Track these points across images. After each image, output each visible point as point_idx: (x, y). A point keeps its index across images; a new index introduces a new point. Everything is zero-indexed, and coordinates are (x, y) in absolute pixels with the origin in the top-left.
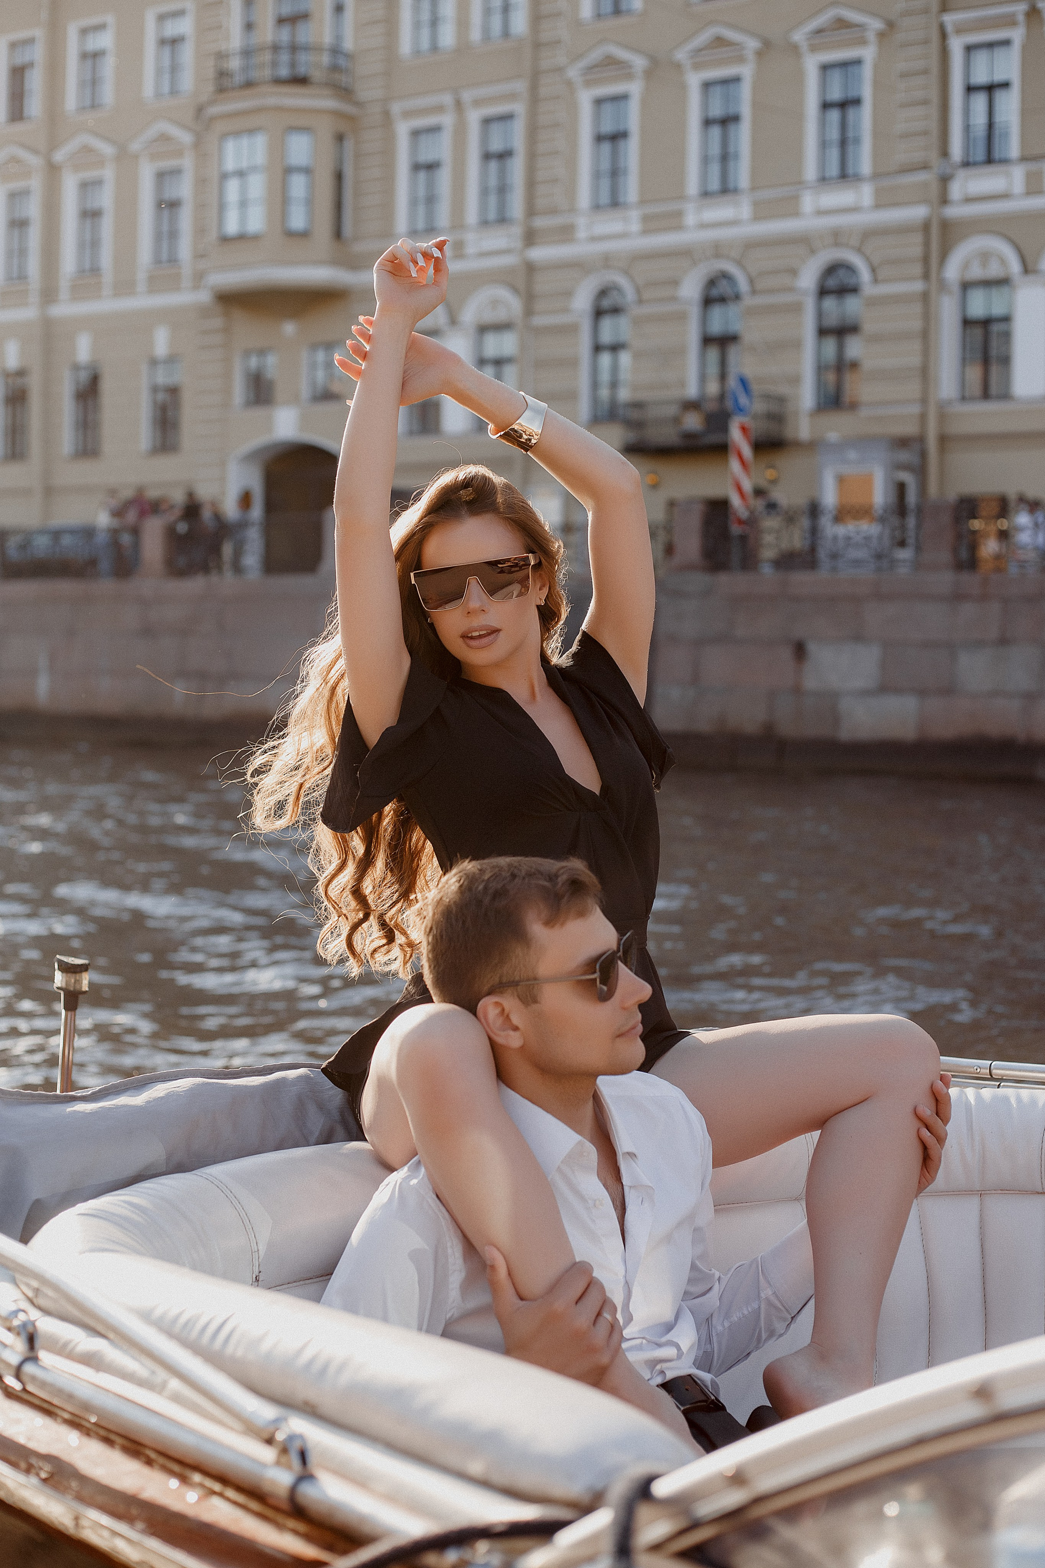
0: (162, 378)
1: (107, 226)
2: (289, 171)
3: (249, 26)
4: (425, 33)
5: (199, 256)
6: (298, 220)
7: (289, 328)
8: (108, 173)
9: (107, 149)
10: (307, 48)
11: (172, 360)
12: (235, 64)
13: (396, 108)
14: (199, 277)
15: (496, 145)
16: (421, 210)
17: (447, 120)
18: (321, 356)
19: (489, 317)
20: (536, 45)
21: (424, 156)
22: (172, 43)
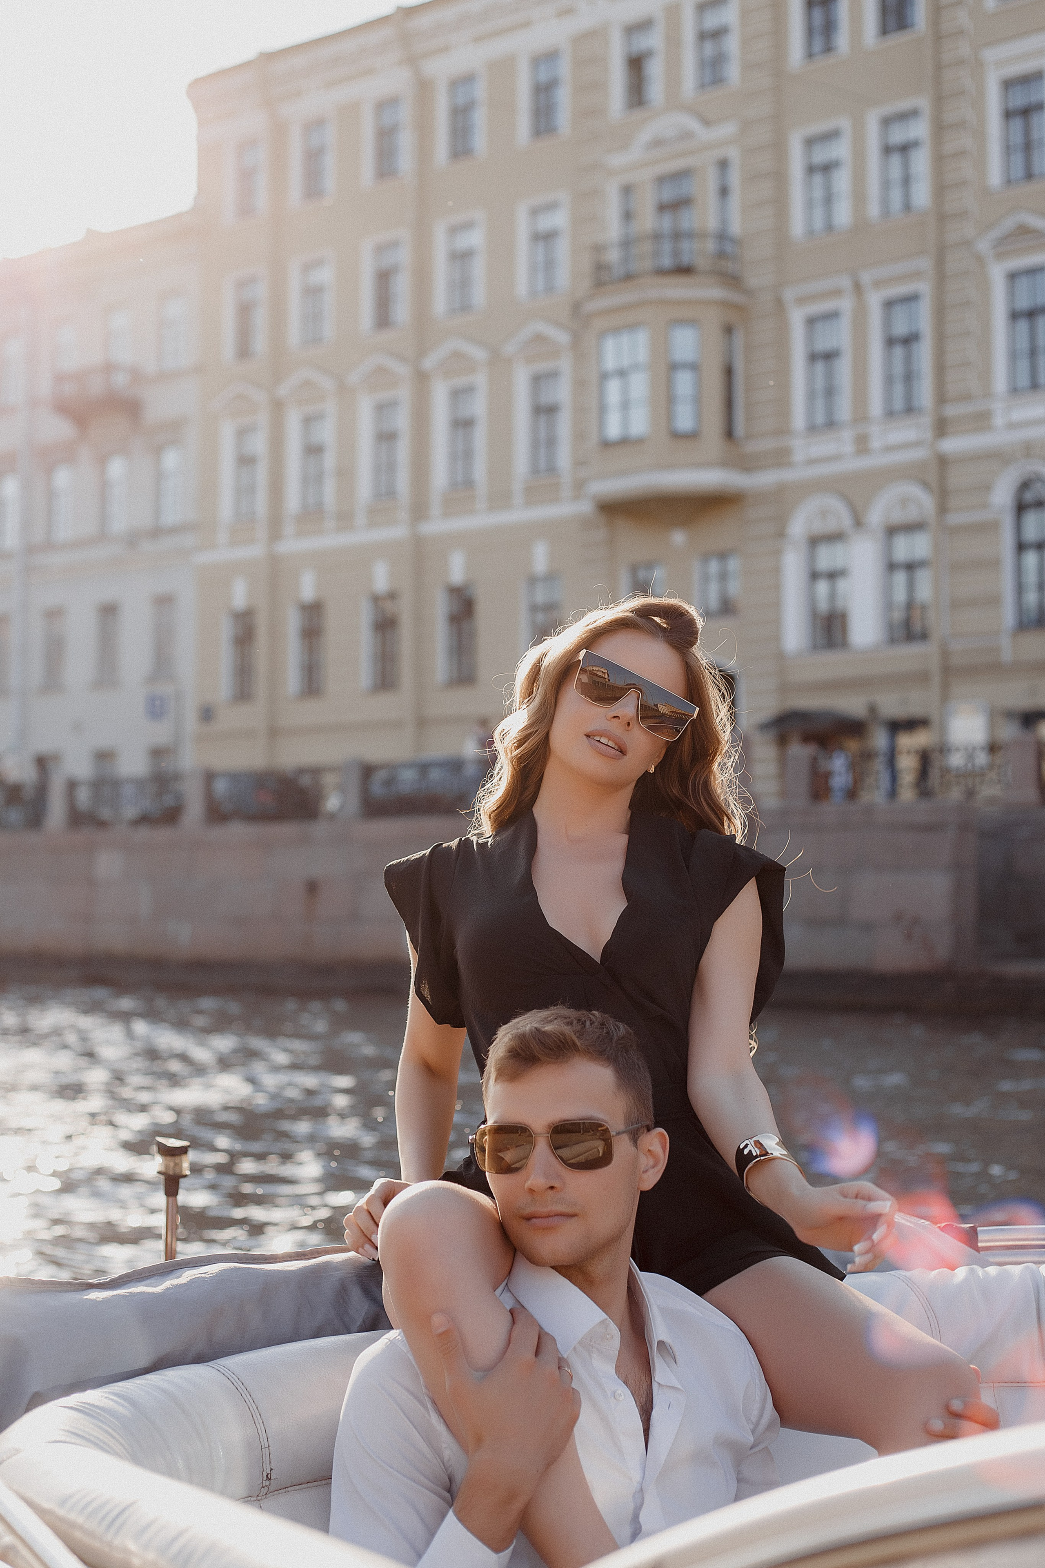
0: (541, 598)
1: (480, 436)
2: (673, 367)
3: (628, 216)
4: (819, 212)
5: (579, 463)
6: (684, 421)
7: (679, 537)
8: (481, 379)
9: (478, 354)
10: (691, 235)
11: (551, 577)
12: (613, 256)
13: (789, 294)
14: (579, 485)
15: (900, 329)
16: (820, 403)
17: (846, 305)
18: (714, 567)
19: (898, 516)
20: (942, 217)
21: (822, 344)
22: (546, 238)
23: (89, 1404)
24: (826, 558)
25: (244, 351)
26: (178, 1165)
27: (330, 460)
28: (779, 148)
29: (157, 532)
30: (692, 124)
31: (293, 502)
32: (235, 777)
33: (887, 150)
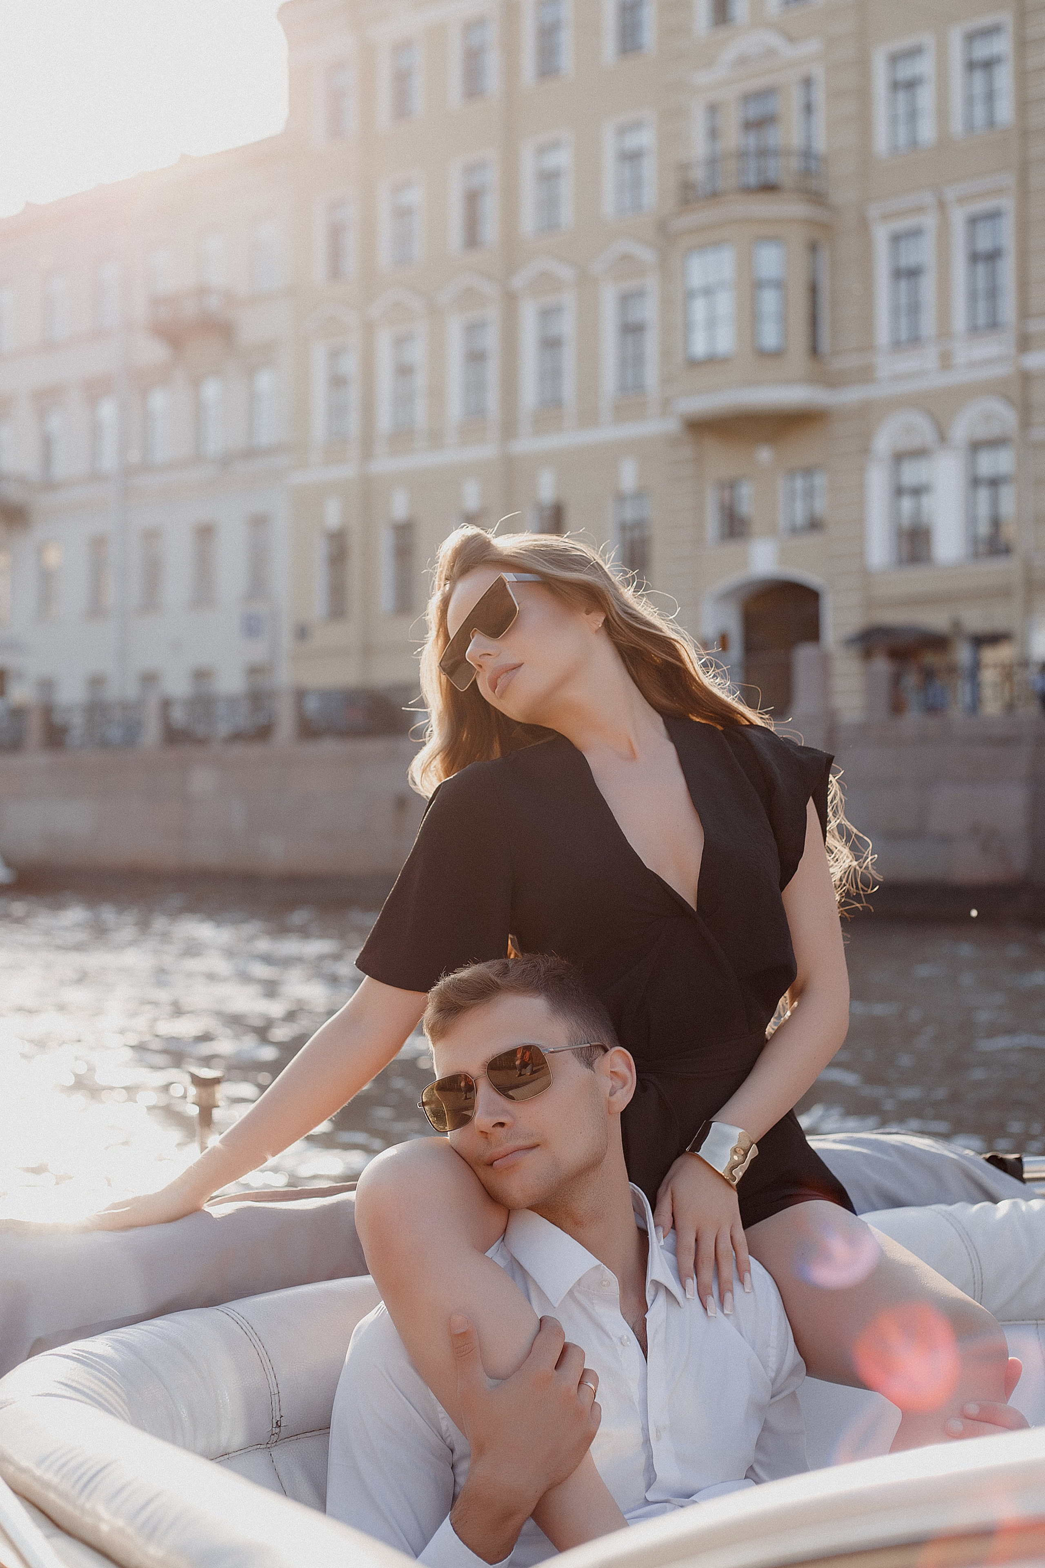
0: (630, 514)
1: (569, 357)
2: (758, 285)
3: (713, 134)
4: (902, 131)
5: (666, 380)
6: (770, 337)
7: (765, 455)
8: (569, 299)
9: (565, 273)
10: (776, 153)
11: (640, 494)
12: (699, 174)
13: (874, 211)
14: (666, 403)
15: (984, 244)
16: (904, 321)
17: (929, 221)
18: (799, 484)
19: (982, 432)
20: (1025, 133)
21: (908, 259)
22: (632, 157)
23: (87, 1352)
24: (912, 474)
25: (335, 272)
26: (212, 1096)
27: (420, 381)
28: (863, 65)
29: (251, 453)
30: (774, 40)
31: (384, 421)
32: (326, 695)
33: (971, 66)
